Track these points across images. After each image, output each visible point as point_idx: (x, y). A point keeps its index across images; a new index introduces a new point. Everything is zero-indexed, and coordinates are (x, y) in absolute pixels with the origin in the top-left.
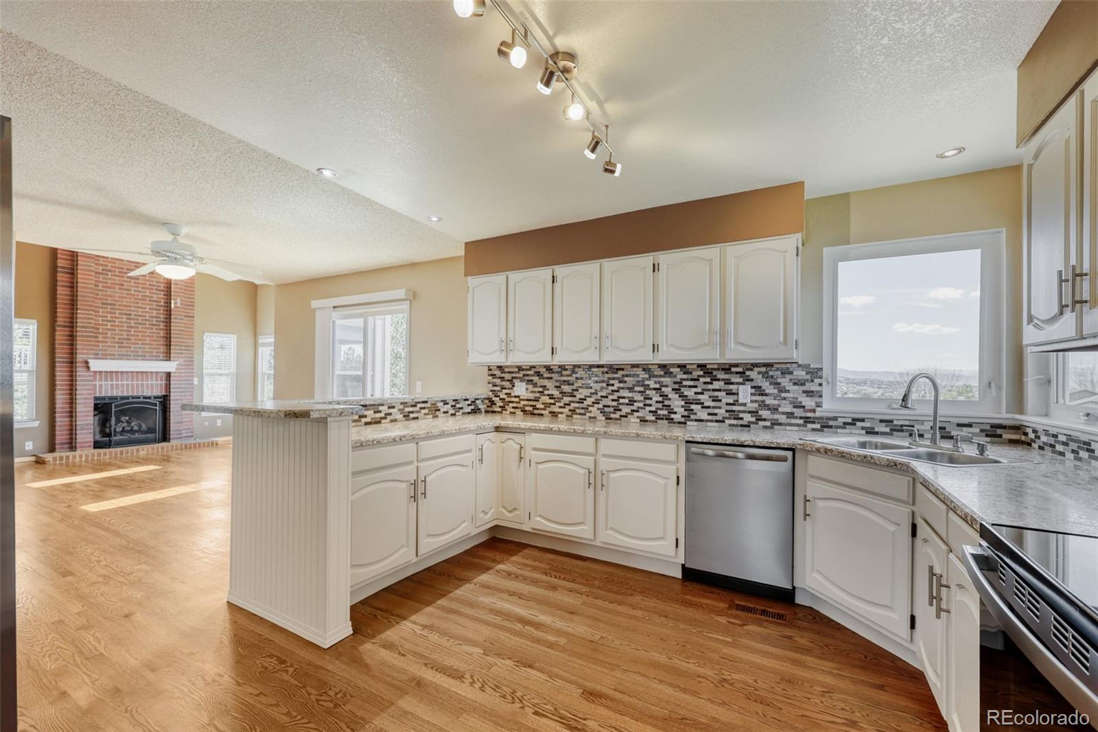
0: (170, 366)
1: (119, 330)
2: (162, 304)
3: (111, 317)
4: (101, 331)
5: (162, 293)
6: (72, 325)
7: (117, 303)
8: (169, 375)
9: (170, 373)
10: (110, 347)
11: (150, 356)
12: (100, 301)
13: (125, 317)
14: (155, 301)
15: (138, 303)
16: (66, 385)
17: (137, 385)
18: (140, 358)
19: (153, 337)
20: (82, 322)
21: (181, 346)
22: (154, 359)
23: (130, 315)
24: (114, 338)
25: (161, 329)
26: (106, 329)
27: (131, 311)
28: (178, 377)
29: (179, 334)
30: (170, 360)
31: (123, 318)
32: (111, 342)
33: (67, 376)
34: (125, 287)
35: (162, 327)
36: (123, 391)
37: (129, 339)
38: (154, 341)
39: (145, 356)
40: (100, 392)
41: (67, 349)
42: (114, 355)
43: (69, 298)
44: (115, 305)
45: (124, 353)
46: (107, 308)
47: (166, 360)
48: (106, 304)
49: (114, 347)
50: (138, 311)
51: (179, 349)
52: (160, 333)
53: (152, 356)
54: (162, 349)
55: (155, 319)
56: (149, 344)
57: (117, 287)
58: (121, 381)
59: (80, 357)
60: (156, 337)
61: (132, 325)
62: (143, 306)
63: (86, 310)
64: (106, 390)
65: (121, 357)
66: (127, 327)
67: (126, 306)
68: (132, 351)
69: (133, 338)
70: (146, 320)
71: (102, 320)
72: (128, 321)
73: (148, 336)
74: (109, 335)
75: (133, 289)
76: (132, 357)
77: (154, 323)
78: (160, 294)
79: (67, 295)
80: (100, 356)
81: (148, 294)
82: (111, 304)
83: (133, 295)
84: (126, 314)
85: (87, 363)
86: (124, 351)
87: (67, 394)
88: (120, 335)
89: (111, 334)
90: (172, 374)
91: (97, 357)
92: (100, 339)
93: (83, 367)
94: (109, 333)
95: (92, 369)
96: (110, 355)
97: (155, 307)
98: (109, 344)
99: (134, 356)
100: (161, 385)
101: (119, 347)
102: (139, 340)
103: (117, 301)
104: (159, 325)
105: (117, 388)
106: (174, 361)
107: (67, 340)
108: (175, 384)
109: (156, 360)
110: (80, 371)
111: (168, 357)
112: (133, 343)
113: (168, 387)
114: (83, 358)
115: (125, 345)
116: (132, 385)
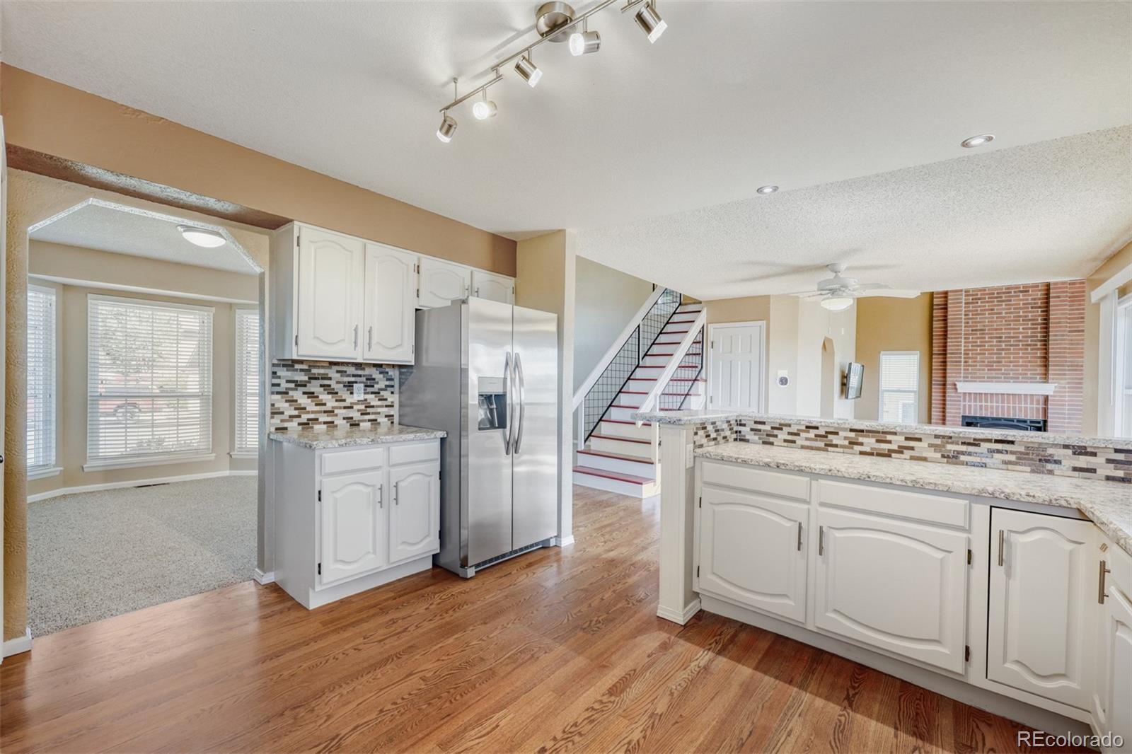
0: (1048, 389)
1: (989, 354)
2: (1040, 321)
3: (981, 342)
4: (970, 355)
5: (1040, 310)
6: (944, 353)
7: (987, 328)
8: (1046, 399)
9: (1047, 396)
10: (979, 370)
11: (1022, 378)
12: (970, 329)
13: (995, 340)
14: (1030, 320)
15: (1010, 325)
16: (940, 404)
17: (1009, 407)
18: (1012, 381)
19: (1027, 357)
20: (951, 350)
21: (1063, 366)
22: (1029, 381)
23: (1001, 337)
24: (983, 362)
25: (1038, 349)
26: (976, 354)
27: (1002, 333)
28: (1058, 401)
29: (1060, 353)
30: (1048, 383)
31: (993, 342)
32: (980, 366)
33: (940, 396)
34: (996, 311)
35: (1039, 346)
36: (992, 413)
37: (999, 362)
38: (1030, 362)
39: (1018, 378)
40: (970, 412)
41: (940, 373)
42: (984, 377)
43: (942, 329)
44: (985, 330)
45: (994, 375)
46: (976, 334)
47: (1045, 382)
48: (976, 330)
49: (984, 370)
50: (1010, 333)
51: (1060, 370)
52: (1036, 353)
53: (1027, 378)
54: (1040, 370)
55: (1030, 339)
56: (1022, 366)
57: (987, 313)
58: (991, 402)
59: (949, 381)
60: (1032, 357)
61: (1003, 347)
62: (1017, 327)
63: (955, 338)
64: (975, 410)
65: (990, 379)
66: (998, 350)
67: (996, 330)
68: (1003, 374)
69: (1003, 360)
70: (1020, 341)
71: (1006, 345)
72: (999, 344)
73: (1022, 358)
74: (978, 359)
75: (1004, 312)
76: (1003, 380)
77: (1030, 343)
78: (1038, 312)
79: (941, 328)
80: (969, 379)
81: (1021, 314)
82: (981, 330)
83: (1004, 318)
84: (997, 337)
85: (955, 385)
86: (994, 374)
87: (940, 412)
88: (990, 358)
89: (981, 358)
90: (1049, 398)
91: (966, 379)
92: (970, 363)
93: (952, 389)
94: (979, 357)
95: (959, 391)
96: (979, 378)
97: (1030, 326)
98: (978, 367)
99: (1005, 378)
100: (1038, 409)
101: (988, 370)
102: (1011, 362)
103: (987, 326)
104: (1036, 345)
105: (986, 409)
106: (1051, 383)
107: (941, 366)
108: (1052, 409)
109: (1031, 382)
110: (950, 392)
111: (1045, 377)
112: (1004, 366)
113: (1045, 411)
114: (952, 381)
115: (995, 367)
116: (1003, 407)
